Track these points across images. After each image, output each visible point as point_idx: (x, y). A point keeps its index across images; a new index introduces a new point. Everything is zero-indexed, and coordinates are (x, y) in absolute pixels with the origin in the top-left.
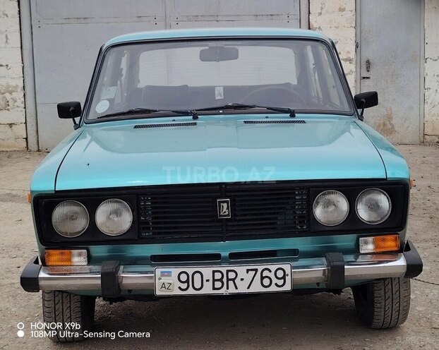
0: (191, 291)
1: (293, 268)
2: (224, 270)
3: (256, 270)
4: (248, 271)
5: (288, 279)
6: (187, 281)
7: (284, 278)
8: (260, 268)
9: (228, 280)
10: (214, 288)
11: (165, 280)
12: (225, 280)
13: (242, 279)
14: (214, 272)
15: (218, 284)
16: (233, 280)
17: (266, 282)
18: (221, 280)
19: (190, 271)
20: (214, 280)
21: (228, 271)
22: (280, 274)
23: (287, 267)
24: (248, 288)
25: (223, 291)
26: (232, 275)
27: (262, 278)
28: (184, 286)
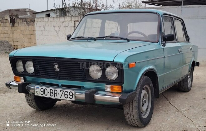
0: (44, 96)
1: (75, 92)
2: (53, 89)
3: (63, 91)
4: (61, 91)
5: (74, 96)
6: (43, 92)
7: (72, 96)
8: (65, 91)
9: (55, 93)
10: (51, 96)
11: (37, 90)
12: (53, 93)
13: (59, 94)
14: (50, 90)
15: (52, 94)
16: (56, 93)
17: (66, 96)
18: (52, 93)
19: (44, 88)
20: (51, 93)
21: (55, 90)
22: (71, 94)
23: (73, 92)
24: (61, 97)
25: (53, 97)
26: (56, 92)
27: (65, 94)
28: (42, 93)
